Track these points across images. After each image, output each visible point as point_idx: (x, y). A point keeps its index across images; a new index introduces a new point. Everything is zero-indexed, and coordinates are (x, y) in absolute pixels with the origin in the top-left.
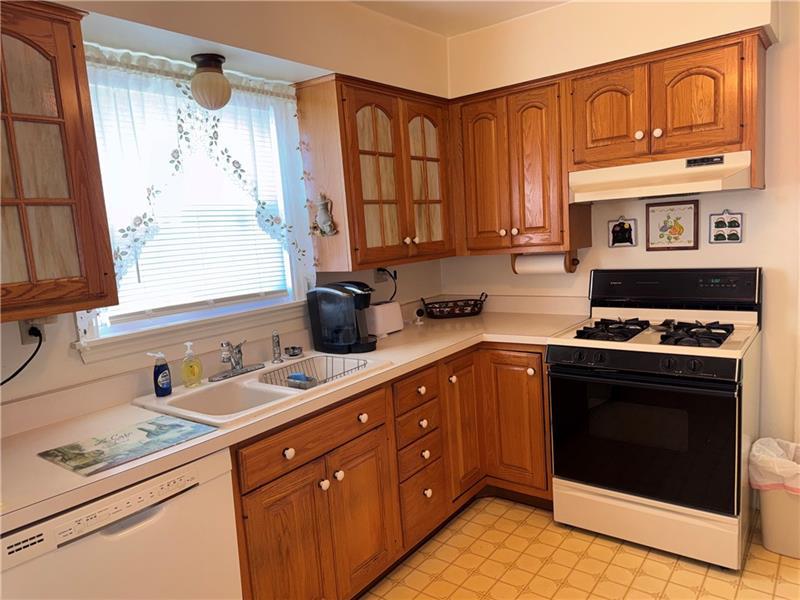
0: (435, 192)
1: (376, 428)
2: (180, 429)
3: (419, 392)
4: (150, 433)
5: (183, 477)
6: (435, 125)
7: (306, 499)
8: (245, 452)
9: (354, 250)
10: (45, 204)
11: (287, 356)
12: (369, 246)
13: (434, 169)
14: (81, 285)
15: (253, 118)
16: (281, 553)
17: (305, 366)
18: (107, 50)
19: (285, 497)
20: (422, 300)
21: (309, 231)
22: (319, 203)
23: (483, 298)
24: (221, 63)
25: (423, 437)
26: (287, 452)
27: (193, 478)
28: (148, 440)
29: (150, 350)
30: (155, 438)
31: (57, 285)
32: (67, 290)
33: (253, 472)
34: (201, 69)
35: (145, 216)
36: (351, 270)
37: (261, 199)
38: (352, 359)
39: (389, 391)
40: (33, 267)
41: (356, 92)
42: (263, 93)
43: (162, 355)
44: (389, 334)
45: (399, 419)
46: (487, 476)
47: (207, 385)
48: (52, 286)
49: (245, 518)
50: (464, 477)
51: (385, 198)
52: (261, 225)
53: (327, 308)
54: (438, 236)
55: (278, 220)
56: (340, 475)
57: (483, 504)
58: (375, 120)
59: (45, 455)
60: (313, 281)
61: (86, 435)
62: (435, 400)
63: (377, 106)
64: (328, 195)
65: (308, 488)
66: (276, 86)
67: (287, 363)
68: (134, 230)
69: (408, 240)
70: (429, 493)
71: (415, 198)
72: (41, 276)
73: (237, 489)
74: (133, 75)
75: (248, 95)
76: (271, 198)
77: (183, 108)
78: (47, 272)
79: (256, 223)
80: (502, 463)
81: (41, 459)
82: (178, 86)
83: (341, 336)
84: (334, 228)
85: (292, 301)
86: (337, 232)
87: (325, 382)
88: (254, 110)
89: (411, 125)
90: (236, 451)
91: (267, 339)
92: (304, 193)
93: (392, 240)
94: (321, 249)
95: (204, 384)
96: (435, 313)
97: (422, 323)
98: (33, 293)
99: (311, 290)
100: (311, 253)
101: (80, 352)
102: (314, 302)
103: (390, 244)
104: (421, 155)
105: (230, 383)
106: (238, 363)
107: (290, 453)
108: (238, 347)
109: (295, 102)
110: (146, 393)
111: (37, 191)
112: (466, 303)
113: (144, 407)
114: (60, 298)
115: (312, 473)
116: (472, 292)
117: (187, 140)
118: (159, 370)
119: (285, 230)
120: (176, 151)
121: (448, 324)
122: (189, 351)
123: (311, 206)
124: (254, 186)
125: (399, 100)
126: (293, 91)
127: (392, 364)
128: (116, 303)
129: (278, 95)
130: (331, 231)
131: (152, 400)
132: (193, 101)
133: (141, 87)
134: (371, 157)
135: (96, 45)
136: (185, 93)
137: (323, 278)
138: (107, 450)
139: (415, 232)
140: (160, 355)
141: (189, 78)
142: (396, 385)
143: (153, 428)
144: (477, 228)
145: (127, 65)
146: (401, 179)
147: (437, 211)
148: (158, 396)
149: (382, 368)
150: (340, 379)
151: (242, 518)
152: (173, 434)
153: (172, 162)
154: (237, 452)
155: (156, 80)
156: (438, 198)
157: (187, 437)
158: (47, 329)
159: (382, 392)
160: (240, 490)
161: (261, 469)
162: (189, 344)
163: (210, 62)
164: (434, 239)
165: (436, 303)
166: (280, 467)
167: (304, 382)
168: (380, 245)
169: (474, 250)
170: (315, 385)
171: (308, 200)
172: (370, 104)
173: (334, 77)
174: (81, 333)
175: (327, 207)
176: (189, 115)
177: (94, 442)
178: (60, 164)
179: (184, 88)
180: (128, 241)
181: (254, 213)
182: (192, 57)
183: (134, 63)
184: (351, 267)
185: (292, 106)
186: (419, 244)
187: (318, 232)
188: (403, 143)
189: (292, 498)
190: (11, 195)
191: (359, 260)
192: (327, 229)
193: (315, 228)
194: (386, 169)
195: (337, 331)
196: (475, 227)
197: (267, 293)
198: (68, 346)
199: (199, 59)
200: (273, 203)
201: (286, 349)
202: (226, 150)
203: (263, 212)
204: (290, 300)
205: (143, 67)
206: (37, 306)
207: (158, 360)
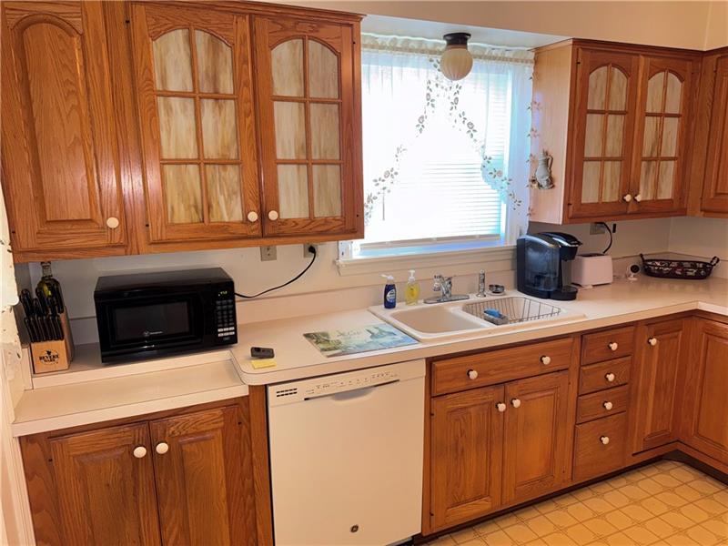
0: (671, 148)
1: (558, 371)
2: (393, 336)
3: (610, 348)
4: (373, 335)
5: (390, 374)
6: (682, 80)
7: (483, 414)
8: (437, 364)
9: (567, 204)
10: (325, 164)
11: (490, 292)
12: (584, 201)
13: (672, 127)
14: (340, 223)
15: (491, 83)
16: (457, 449)
17: (504, 304)
18: (381, 38)
19: (465, 408)
20: (641, 255)
21: (528, 183)
22: (541, 158)
23: (715, 262)
24: (466, 39)
25: (608, 389)
26: (471, 373)
27: (396, 375)
28: (371, 340)
29: (384, 272)
30: (376, 340)
31: (326, 221)
32: (332, 226)
33: (442, 382)
34: (450, 47)
35: (392, 170)
36: (561, 223)
37: (488, 154)
38: (549, 305)
39: (578, 341)
40: (313, 209)
41: (592, 53)
42: (503, 60)
43: (392, 278)
44: (594, 286)
45: (584, 368)
46: (678, 441)
47: (421, 305)
48: (323, 222)
49: (431, 415)
50: (649, 436)
51: (608, 156)
52: (484, 177)
53: (532, 255)
54: (667, 193)
55: (500, 173)
56: (517, 403)
57: (669, 466)
58: (610, 79)
59: (307, 336)
60: (525, 229)
61: (334, 327)
62: (629, 358)
63: (615, 65)
64: (550, 153)
65: (486, 406)
66: (517, 52)
67: (489, 298)
68: (383, 181)
69: (628, 198)
70: (606, 440)
71: (645, 155)
72: (317, 214)
73: (428, 392)
74: (397, 55)
75: (489, 63)
76: (496, 153)
77: (432, 78)
78: (321, 212)
79: (480, 175)
80: (697, 434)
81: (304, 338)
82: (431, 61)
83: (543, 282)
84: (551, 182)
85: (502, 245)
86: (553, 186)
87: (521, 320)
88: (493, 75)
89: (651, 82)
90: (430, 362)
91: (475, 274)
92: (529, 148)
93: (610, 196)
94: (536, 200)
95: (420, 304)
96: (651, 270)
97: (635, 279)
98: (311, 226)
99: (522, 237)
100: (526, 204)
101: (338, 267)
102: (522, 248)
103: (607, 201)
104: (659, 111)
105: (438, 307)
106: (447, 292)
107: (473, 374)
108: (449, 279)
109: (533, 65)
110: (376, 304)
111: (320, 154)
112: (694, 264)
113: (374, 314)
114: (328, 230)
115: (491, 395)
116: (703, 254)
117: (433, 106)
118: (389, 288)
119: (504, 182)
120: (422, 117)
121: (666, 284)
122: (412, 277)
123: (533, 160)
124: (483, 143)
125: (642, 57)
126: (532, 56)
127: (585, 316)
128: (362, 237)
129: (517, 61)
130: (547, 185)
131: (381, 309)
132: (441, 73)
133: (402, 64)
134: (599, 116)
135: (372, 34)
136: (435, 66)
137: (535, 227)
138: (343, 342)
139: (638, 189)
140: (390, 277)
141: (440, 53)
142: (586, 337)
143: (376, 331)
144: (716, 189)
145: (394, 48)
146: (631, 136)
147: (670, 169)
148: (386, 307)
149: (573, 319)
150: (533, 321)
151: (430, 414)
152: (388, 340)
153: (418, 126)
154: (431, 364)
155: (415, 57)
156: (673, 155)
157: (397, 344)
158: (320, 248)
159: (570, 340)
160: (431, 393)
161: (450, 381)
162: (412, 272)
163: (458, 40)
164: (661, 197)
165: (658, 261)
166: (464, 383)
167: (497, 318)
168: (596, 201)
169: (707, 212)
170: (506, 323)
171: (531, 155)
172: (607, 65)
173: (571, 42)
174: (340, 254)
175: (548, 163)
176: (437, 85)
177: (337, 334)
178: (337, 134)
179: (435, 62)
180: (379, 188)
181: (480, 166)
182: (445, 36)
183: (399, 46)
184: (561, 220)
185: (529, 70)
186: (642, 202)
187: (536, 185)
188: (639, 100)
189: (472, 410)
190: (303, 157)
191: (570, 215)
192: (544, 183)
193: (534, 181)
194: (615, 126)
195: (539, 277)
196: (713, 186)
197: (481, 236)
198: (331, 263)
199: (449, 38)
200: (499, 157)
201: (491, 286)
202: (463, 113)
203: (488, 166)
204: (501, 244)
205: (407, 49)
206: (313, 235)
207: (388, 281)
